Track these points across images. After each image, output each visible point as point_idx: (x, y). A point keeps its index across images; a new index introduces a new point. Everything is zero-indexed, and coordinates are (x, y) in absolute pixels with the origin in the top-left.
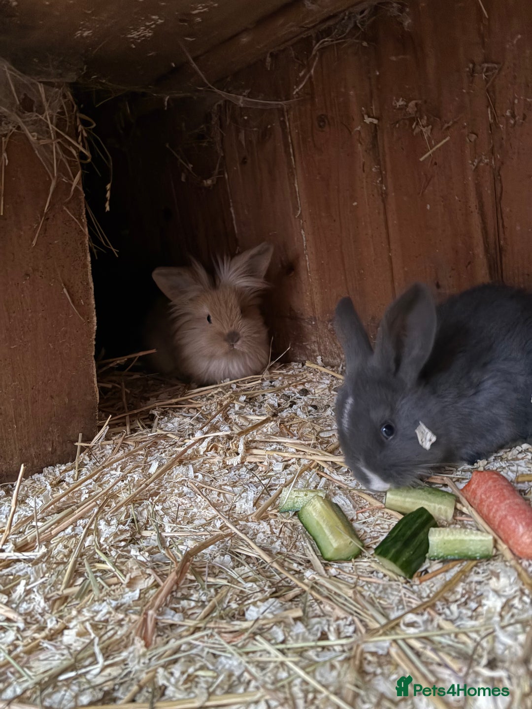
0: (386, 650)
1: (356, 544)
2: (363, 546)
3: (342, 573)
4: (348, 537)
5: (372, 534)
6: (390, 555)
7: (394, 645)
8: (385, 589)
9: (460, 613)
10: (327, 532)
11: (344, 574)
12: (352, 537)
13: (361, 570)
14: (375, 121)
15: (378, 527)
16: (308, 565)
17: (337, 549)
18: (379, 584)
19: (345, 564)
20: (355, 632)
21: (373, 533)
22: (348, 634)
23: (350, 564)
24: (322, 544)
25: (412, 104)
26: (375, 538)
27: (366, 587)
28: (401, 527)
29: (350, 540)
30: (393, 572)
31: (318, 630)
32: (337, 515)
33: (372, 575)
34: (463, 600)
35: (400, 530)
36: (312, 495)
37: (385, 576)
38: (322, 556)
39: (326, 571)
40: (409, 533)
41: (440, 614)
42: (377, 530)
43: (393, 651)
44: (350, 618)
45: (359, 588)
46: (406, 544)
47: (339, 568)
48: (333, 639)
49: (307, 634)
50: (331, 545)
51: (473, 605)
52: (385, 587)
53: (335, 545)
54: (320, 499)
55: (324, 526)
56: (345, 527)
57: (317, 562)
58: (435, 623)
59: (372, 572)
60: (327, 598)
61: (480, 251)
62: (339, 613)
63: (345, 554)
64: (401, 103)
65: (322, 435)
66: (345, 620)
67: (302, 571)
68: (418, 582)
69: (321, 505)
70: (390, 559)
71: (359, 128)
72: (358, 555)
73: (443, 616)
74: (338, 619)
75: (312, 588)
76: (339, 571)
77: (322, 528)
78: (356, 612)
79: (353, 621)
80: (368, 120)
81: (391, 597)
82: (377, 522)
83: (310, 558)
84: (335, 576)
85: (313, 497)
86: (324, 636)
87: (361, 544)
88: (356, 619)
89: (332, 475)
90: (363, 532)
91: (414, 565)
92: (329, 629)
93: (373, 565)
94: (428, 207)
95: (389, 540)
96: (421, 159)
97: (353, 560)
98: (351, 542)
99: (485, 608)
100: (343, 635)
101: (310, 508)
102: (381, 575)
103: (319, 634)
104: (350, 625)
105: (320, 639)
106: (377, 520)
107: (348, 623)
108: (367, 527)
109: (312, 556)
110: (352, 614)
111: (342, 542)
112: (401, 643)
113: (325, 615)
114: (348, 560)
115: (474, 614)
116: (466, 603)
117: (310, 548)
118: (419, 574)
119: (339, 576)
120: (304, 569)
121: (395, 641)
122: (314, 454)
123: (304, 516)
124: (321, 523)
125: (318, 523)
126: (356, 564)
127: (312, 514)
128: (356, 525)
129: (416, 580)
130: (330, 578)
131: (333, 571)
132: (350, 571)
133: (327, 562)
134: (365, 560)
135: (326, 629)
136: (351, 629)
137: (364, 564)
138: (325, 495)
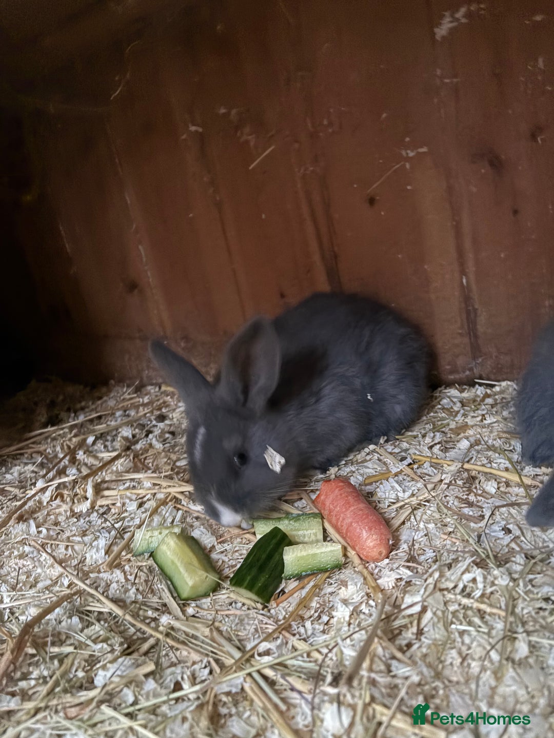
0: (240, 687)
1: (213, 578)
2: (220, 579)
3: (199, 610)
4: (203, 572)
5: (230, 563)
6: (246, 584)
7: (248, 679)
8: (241, 621)
9: (314, 629)
10: (182, 570)
11: (203, 611)
12: (207, 571)
13: (220, 604)
15: (237, 554)
16: (164, 609)
17: (193, 587)
18: (236, 616)
19: (204, 600)
20: (211, 672)
21: (231, 561)
22: (203, 678)
23: (209, 599)
24: (178, 583)
26: (233, 566)
27: (223, 622)
28: (255, 551)
29: (205, 574)
30: (251, 599)
31: (171, 680)
32: (193, 551)
33: (231, 607)
34: (317, 614)
35: (255, 555)
36: (167, 531)
37: (244, 605)
38: (179, 596)
39: (183, 612)
40: (264, 556)
41: (294, 635)
42: (236, 557)
43: (247, 687)
44: (205, 661)
45: (217, 624)
46: (261, 569)
47: (197, 606)
48: (186, 685)
49: (159, 689)
50: (187, 584)
51: (325, 618)
52: (242, 618)
53: (190, 583)
54: (174, 536)
55: (179, 564)
56: (200, 560)
57: (173, 605)
58: (290, 646)
59: (231, 604)
60: (183, 643)
62: (195, 657)
63: (202, 590)
65: (178, 464)
66: (200, 664)
67: (158, 617)
68: (275, 605)
69: (175, 542)
70: (246, 588)
72: (216, 588)
73: (297, 636)
74: (194, 663)
75: (168, 635)
76: (197, 609)
77: (177, 567)
78: (212, 652)
79: (209, 662)
81: (248, 627)
82: (236, 549)
83: (166, 601)
84: (193, 616)
85: (167, 535)
86: (178, 687)
87: (218, 576)
88: (211, 660)
89: (190, 506)
90: (221, 562)
91: (271, 589)
92: (182, 678)
93: (232, 595)
95: (245, 567)
96: (251, 167)
97: (211, 594)
98: (207, 577)
99: (335, 619)
100: (198, 680)
101: (164, 548)
102: (239, 605)
103: (172, 686)
104: (205, 667)
105: (174, 691)
106: (236, 547)
107: (203, 666)
108: (226, 556)
109: (168, 598)
110: (207, 655)
111: (197, 579)
112: (256, 675)
113: (180, 662)
114: (206, 595)
115: (326, 627)
116: (319, 617)
117: (166, 590)
118: (277, 596)
119: (197, 615)
120: (158, 615)
121: (250, 675)
122: (170, 486)
123: (160, 557)
124: (176, 561)
125: (173, 562)
126: (214, 598)
127: (166, 553)
128: (214, 556)
129: (273, 604)
130: (187, 620)
131: (190, 611)
132: (208, 607)
133: (184, 603)
134: (224, 591)
135: (180, 679)
136: (207, 671)
137: (223, 596)
138: (180, 529)
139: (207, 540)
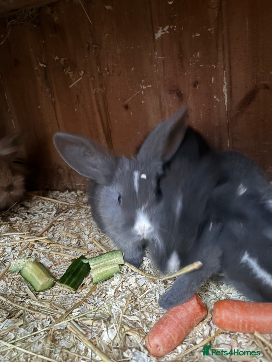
0: (65, 327)
1: (52, 280)
2: (55, 280)
3: (45, 296)
4: (48, 278)
5: (59, 274)
6: (66, 282)
7: (69, 323)
9: (99, 300)
10: (36, 278)
11: (46, 296)
12: (49, 278)
13: (55, 292)
14: (45, 66)
15: (62, 269)
16: (27, 297)
17: (42, 285)
18: (63, 297)
19: (47, 291)
20: (51, 323)
21: (60, 273)
22: (47, 325)
23: (49, 291)
24: (34, 284)
25: (62, 59)
26: (60, 275)
27: (57, 300)
28: (72, 267)
29: (48, 279)
30: (68, 289)
31: (32, 328)
32: (41, 268)
33: (60, 293)
34: (100, 294)
36: (27, 260)
37: (66, 291)
38: (35, 290)
39: (37, 297)
40: (75, 269)
41: (90, 304)
42: (62, 271)
43: (68, 327)
44: (48, 318)
45: (53, 301)
46: (74, 275)
47: (43, 294)
48: (39, 329)
49: (26, 332)
50: (39, 284)
51: (104, 295)
52: (65, 298)
53: (41, 284)
54: (31, 262)
55: (34, 275)
56: (45, 273)
57: (32, 294)
58: (88, 308)
59: (60, 292)
60: (37, 311)
61: (101, 131)
62: (43, 316)
63: (46, 286)
64: (57, 58)
65: (32, 229)
66: (46, 319)
67: (24, 301)
68: (80, 291)
69: (32, 265)
70: (66, 284)
71: (37, 68)
72: (53, 285)
73: (91, 304)
74: (43, 319)
75: (29, 308)
76: (43, 295)
77: (33, 277)
78: (51, 313)
79: (50, 318)
80: (41, 65)
81: (68, 301)
82: (62, 267)
83: (28, 293)
84: (41, 299)
85: (27, 262)
86: (35, 330)
87: (54, 279)
88: (51, 317)
89: (39, 248)
90: (55, 273)
91: (77, 284)
92: (37, 326)
93: (61, 288)
94: (76, 110)
95: (66, 274)
96: (70, 87)
97: (51, 288)
98: (49, 280)
99: (108, 295)
100: (45, 326)
101: (26, 268)
103: (33, 330)
104: (48, 321)
105: (33, 332)
106: (62, 266)
107: (47, 320)
108: (57, 270)
109: (29, 292)
110: (49, 315)
111: (44, 281)
112: (72, 322)
113: (36, 319)
114: (48, 289)
115: (104, 299)
116: (101, 295)
117: (28, 288)
118: (81, 286)
119: (44, 298)
120: (25, 300)
121: (70, 321)
122: (29, 239)
123: (24, 273)
124: (33, 274)
125: (31, 275)
126: (52, 290)
127: (28, 271)
128: (51, 271)
129: (79, 290)
130: (39, 300)
131: (40, 296)
132: (49, 294)
133: (37, 293)
134: (57, 286)
135: (36, 326)
136: (49, 322)
137: (56, 289)
138: (34, 259)
139: (48, 264)
